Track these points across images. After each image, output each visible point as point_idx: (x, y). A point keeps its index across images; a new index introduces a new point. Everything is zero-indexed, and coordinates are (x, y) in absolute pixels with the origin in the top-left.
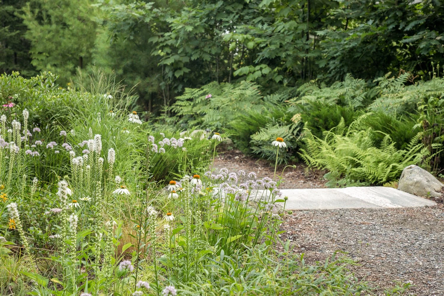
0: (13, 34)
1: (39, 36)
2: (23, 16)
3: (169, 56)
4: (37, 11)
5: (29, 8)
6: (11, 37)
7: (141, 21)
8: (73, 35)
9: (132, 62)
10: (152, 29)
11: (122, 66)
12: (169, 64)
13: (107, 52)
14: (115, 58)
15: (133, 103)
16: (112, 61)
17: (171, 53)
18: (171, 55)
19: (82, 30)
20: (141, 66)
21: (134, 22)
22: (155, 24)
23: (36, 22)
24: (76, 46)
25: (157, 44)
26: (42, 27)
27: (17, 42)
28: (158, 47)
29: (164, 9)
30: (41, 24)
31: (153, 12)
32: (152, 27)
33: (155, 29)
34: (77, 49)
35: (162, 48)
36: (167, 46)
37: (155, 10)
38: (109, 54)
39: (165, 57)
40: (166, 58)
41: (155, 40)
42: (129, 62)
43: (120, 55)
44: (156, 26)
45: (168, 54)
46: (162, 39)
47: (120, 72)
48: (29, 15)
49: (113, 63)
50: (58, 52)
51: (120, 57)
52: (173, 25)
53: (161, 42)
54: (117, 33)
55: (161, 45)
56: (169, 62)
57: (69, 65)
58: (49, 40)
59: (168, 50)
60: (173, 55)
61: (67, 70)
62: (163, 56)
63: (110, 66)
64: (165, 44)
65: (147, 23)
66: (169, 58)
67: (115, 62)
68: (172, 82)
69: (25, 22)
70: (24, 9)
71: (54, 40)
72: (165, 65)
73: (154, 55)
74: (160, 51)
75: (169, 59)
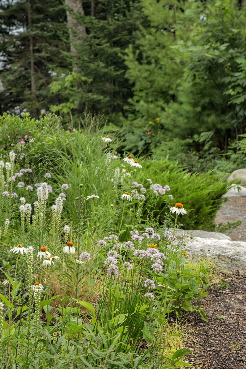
0: (119, 73)
1: (137, 75)
2: (126, 57)
3: (239, 95)
4: (138, 52)
5: (131, 50)
6: (117, 75)
7: (215, 61)
8: (165, 74)
9: (210, 100)
10: (226, 69)
11: (201, 104)
12: (238, 103)
13: (189, 90)
14: (196, 97)
15: (207, 138)
16: (192, 99)
17: (243, 92)
18: (241, 94)
19: (173, 70)
20: (218, 104)
21: (209, 62)
22: (229, 64)
23: (136, 63)
24: (167, 85)
25: (230, 83)
26: (141, 67)
27: (122, 80)
28: (230, 87)
29: (239, 50)
30: (141, 64)
31: (228, 53)
32: (226, 67)
33: (228, 69)
34: (169, 87)
35: (234, 88)
36: (238, 85)
37: (231, 51)
38: (191, 92)
39: (235, 97)
40: (237, 97)
41: (227, 80)
42: (207, 100)
43: (201, 93)
44: (230, 66)
45: (239, 93)
46: (234, 79)
47: (199, 109)
48: (131, 56)
49: (193, 101)
50: (153, 89)
51: (200, 95)
52: (242, 65)
53: (234, 82)
54: (195, 73)
55: (233, 84)
56: (238, 101)
57: (160, 101)
58: (145, 78)
59: (239, 89)
60: (243, 94)
61: (158, 106)
62: (233, 96)
63: (190, 103)
64: (236, 84)
65: (220, 63)
66: (240, 97)
67: (195, 100)
68: (243, 120)
69: (127, 63)
70: (127, 51)
71: (150, 79)
72: (236, 104)
73: (225, 94)
74: (231, 90)
75: (239, 99)
